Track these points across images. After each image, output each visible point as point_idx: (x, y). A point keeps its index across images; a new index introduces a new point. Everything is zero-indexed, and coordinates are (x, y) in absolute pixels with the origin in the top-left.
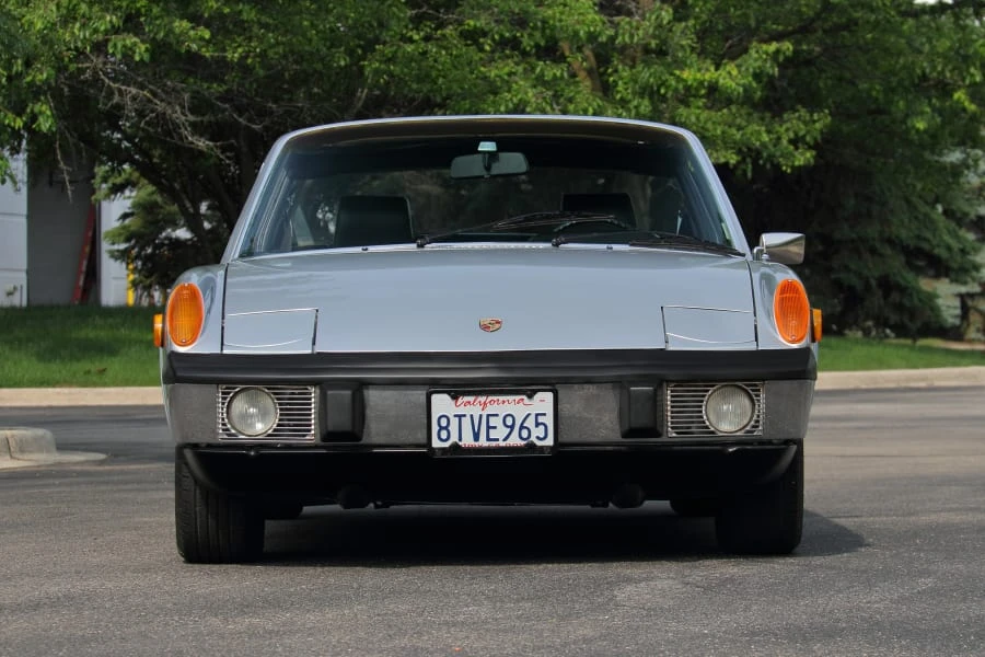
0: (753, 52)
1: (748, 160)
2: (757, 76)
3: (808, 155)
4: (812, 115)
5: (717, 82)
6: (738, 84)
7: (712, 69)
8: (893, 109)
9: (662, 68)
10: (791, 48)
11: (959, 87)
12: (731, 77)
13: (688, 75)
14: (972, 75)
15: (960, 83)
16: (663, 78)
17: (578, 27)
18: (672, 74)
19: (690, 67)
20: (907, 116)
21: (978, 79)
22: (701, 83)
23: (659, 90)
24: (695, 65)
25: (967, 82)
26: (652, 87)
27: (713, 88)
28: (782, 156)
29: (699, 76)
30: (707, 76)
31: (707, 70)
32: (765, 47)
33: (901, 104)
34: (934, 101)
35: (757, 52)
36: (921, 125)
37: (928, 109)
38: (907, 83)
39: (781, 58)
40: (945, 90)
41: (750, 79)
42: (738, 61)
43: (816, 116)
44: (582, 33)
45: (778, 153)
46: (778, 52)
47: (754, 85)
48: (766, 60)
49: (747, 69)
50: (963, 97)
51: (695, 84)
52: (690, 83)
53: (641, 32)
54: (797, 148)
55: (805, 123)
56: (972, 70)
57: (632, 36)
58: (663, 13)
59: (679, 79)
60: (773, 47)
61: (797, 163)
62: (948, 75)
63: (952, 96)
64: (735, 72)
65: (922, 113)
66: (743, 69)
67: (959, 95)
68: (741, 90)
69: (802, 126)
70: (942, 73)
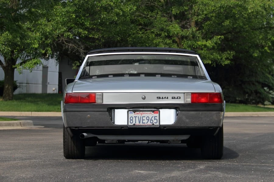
0: (215, 38)
1: (215, 63)
2: (216, 43)
3: (228, 62)
4: (231, 52)
5: (206, 45)
7: (205, 42)
8: (250, 51)
9: (193, 41)
10: (223, 37)
11: (266, 47)
12: (209, 43)
13: (199, 43)
14: (269, 44)
16: (194, 43)
17: (174, 32)
18: (196, 43)
19: (200, 41)
20: (253, 53)
21: (270, 45)
22: (202, 45)
23: (193, 46)
24: (201, 41)
26: (191, 45)
27: (205, 46)
29: (202, 43)
30: (204, 43)
31: (204, 42)
32: (217, 37)
33: (252, 50)
34: (260, 49)
36: (256, 55)
37: (258, 52)
38: (253, 45)
39: (221, 39)
40: (263, 47)
41: (214, 44)
42: (211, 40)
43: (232, 53)
44: (175, 33)
45: (221, 61)
46: (220, 38)
47: (215, 45)
48: (217, 40)
49: (213, 42)
51: (201, 45)
52: (200, 45)
53: (188, 33)
54: (226, 60)
55: (229, 54)
56: (269, 43)
57: (186, 34)
58: (194, 29)
59: (198, 44)
60: (219, 37)
61: (226, 63)
62: (263, 44)
64: (210, 42)
65: (256, 52)
66: (212, 42)
67: (266, 48)
68: (211, 46)
69: (228, 55)
70: (262, 43)
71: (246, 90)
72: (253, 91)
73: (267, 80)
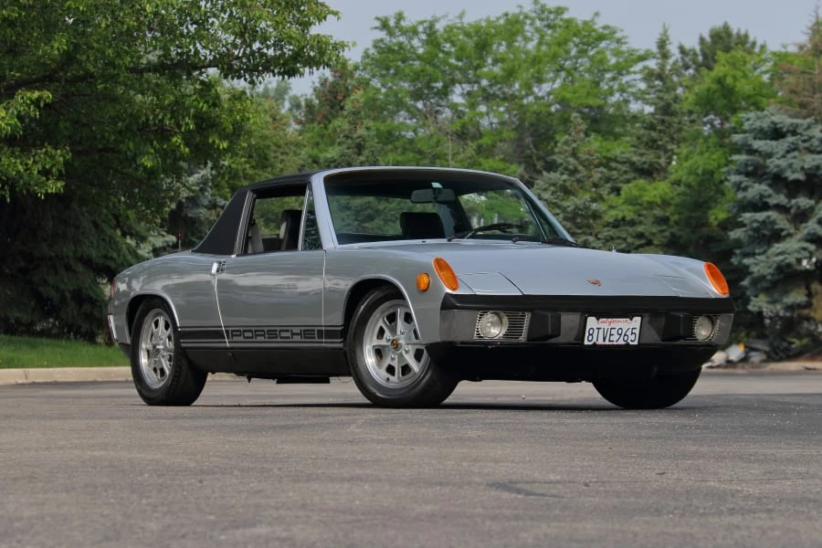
0: (18, 98)
1: (7, 187)
2: (20, 117)
3: (59, 185)
4: (56, 151)
6: (7, 124)
8: (124, 149)
10: (50, 96)
11: (175, 133)
14: (187, 124)
15: (176, 130)
20: (137, 154)
21: (192, 127)
25: (183, 129)
28: (36, 185)
32: (29, 94)
33: (131, 145)
34: (155, 143)
35: (22, 98)
36: (148, 163)
37: (152, 151)
38: (134, 127)
39: (42, 105)
40: (164, 134)
41: (16, 120)
42: (6, 104)
43: (59, 151)
45: (32, 183)
46: (39, 98)
47: (19, 125)
48: (29, 105)
49: (13, 112)
50: (179, 141)
54: (48, 179)
55: (51, 157)
56: (187, 119)
60: (36, 94)
61: (50, 191)
62: (167, 122)
63: (169, 140)
65: (148, 153)
66: (10, 111)
67: (177, 140)
68: (9, 128)
69: (48, 160)
70: (161, 121)
71: (41, 289)
72: (68, 295)
73: (115, 255)
